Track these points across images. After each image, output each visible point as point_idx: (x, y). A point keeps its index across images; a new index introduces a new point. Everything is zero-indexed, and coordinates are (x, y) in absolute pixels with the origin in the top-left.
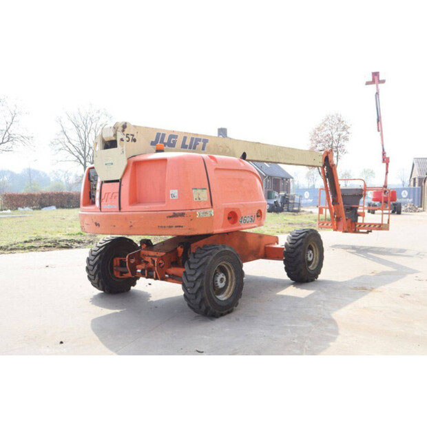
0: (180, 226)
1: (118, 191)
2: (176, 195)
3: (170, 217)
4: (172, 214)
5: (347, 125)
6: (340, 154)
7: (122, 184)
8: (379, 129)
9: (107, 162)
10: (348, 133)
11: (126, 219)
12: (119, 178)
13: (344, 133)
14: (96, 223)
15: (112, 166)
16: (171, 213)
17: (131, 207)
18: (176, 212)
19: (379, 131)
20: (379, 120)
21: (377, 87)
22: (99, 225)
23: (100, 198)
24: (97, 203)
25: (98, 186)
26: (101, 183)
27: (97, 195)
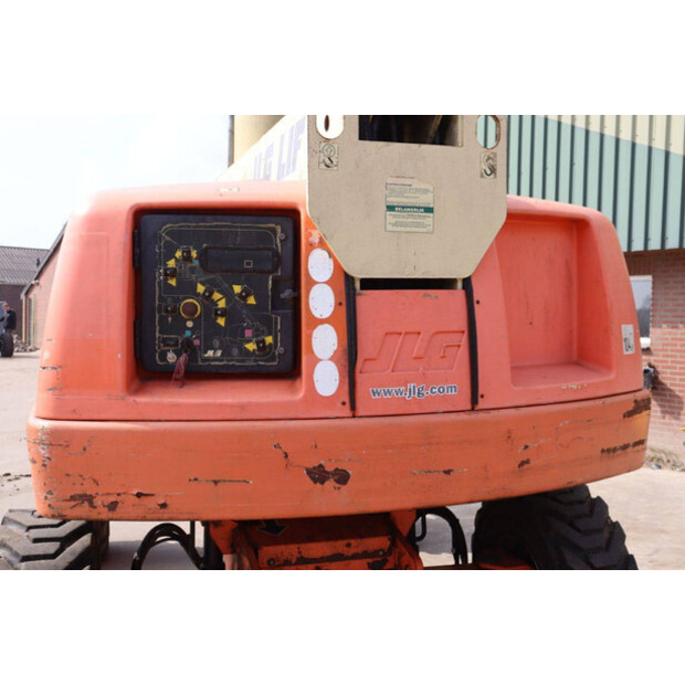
0: (640, 443)
2: (632, 342)
3: (629, 415)
4: (633, 405)
14: (310, 472)
16: (630, 403)
18: (638, 397)
22: (342, 477)
23: (350, 357)
24: (326, 378)
25: (321, 301)
26: (350, 289)
27: (324, 342)
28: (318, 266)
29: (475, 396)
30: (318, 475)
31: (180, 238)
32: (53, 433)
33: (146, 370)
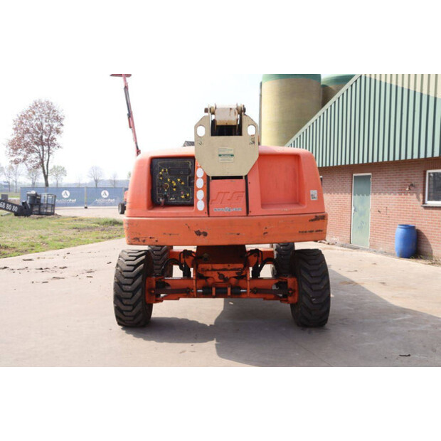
0: (319, 231)
1: (244, 190)
2: (316, 196)
3: (312, 220)
4: (314, 218)
5: (60, 115)
6: (51, 148)
7: (249, 180)
8: (131, 125)
9: (221, 153)
10: (62, 125)
11: (259, 224)
12: (244, 174)
13: (56, 125)
14: (196, 232)
15: (232, 158)
16: (313, 216)
17: (263, 210)
18: (318, 215)
19: (130, 127)
20: (130, 115)
21: (125, 80)
22: (205, 234)
23: (208, 199)
24: (201, 205)
25: (200, 183)
26: (208, 179)
27: (200, 195)
28: (199, 173)
29: (248, 211)
30: (198, 233)
31: (163, 165)
32: (129, 221)
33: (154, 203)
